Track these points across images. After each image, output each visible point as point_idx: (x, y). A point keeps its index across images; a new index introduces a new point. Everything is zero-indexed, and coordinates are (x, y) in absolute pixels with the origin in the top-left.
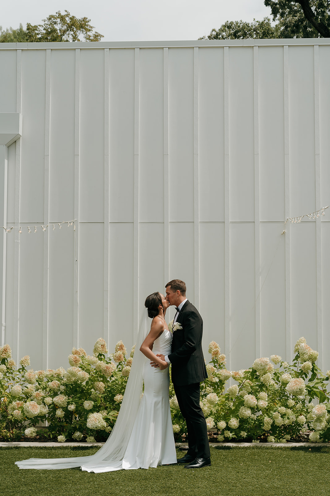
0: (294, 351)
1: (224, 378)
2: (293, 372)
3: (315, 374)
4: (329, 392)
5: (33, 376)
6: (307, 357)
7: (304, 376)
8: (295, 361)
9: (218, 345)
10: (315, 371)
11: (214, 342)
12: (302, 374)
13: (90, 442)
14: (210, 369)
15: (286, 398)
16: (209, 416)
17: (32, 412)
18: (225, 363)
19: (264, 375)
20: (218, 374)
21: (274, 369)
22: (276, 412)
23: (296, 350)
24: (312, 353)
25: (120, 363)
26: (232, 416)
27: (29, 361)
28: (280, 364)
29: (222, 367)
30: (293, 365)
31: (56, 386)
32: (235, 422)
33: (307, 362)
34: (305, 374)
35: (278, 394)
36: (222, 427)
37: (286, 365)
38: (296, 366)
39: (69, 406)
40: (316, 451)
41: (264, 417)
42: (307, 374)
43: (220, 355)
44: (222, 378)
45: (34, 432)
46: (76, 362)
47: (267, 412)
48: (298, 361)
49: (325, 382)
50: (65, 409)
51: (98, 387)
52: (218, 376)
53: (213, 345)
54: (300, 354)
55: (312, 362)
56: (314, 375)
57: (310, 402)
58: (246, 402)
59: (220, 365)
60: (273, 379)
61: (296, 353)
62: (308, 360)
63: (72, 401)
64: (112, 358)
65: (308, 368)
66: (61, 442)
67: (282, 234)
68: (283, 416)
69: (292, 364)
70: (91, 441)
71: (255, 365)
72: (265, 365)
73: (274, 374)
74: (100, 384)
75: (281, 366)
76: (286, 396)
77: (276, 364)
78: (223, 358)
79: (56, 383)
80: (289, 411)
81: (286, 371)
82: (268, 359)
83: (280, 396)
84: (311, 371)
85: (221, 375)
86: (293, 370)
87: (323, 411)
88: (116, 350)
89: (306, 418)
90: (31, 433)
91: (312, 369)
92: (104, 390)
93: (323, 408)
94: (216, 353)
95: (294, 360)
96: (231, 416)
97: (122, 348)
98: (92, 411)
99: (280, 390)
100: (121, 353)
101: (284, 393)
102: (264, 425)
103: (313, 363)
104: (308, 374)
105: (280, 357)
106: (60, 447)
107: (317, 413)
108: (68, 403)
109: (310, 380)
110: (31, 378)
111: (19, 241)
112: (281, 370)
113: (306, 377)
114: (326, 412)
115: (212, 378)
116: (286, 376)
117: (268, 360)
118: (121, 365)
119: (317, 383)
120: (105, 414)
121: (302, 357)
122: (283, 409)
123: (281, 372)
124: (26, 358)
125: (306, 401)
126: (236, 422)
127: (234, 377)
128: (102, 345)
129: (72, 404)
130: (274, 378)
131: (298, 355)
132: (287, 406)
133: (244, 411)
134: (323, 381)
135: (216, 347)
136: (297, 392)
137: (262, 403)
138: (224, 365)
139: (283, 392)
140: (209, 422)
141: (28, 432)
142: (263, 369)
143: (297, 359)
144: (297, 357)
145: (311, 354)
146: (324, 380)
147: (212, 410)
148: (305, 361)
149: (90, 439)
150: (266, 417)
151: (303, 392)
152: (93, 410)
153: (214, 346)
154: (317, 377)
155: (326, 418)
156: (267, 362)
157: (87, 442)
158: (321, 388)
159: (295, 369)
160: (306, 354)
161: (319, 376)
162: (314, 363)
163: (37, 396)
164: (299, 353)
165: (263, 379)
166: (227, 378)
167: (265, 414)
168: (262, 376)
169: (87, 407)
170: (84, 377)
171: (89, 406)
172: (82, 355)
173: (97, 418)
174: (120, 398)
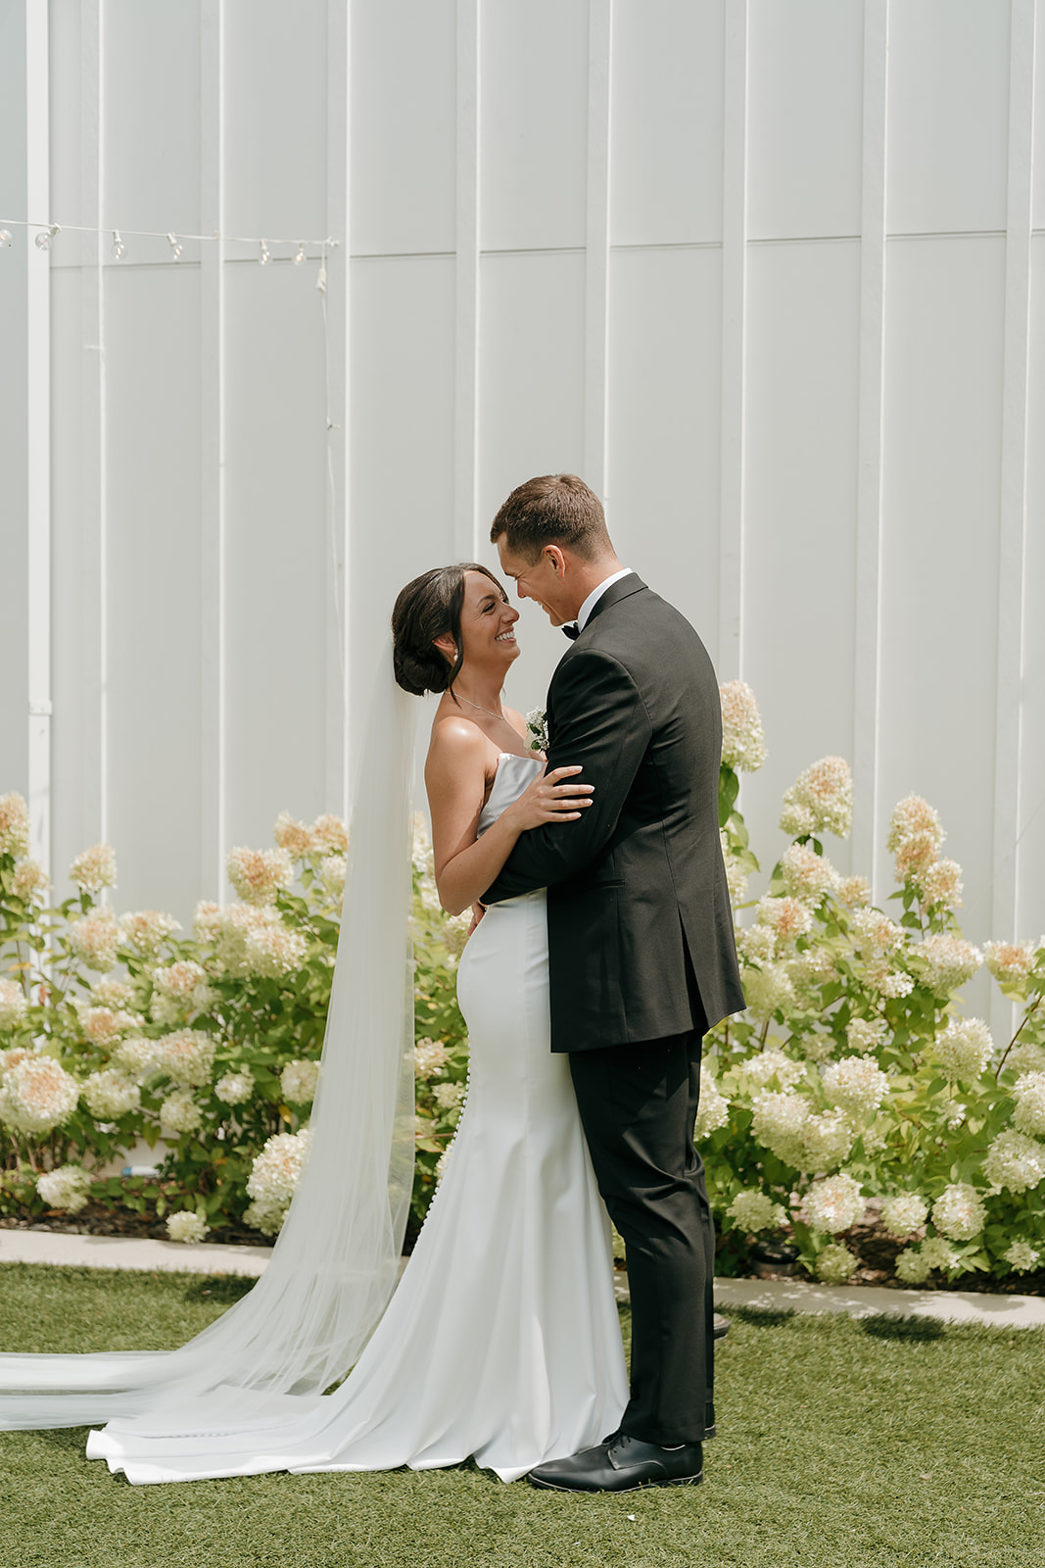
1: (941, 977)
5: (107, 936)
9: (934, 815)
11: (918, 798)
14: (871, 930)
16: (845, 1163)
17: (29, 1109)
18: (954, 903)
20: (912, 958)
26: (959, 1173)
27: (112, 869)
29: (940, 923)
31: (186, 985)
32: (961, 1210)
36: (903, 1224)
39: (221, 1085)
43: (932, 862)
44: (929, 978)
45: (77, 1190)
46: (257, 882)
50: (206, 1094)
52: (911, 966)
53: (911, 816)
58: (1022, 1109)
59: (931, 912)
63: (239, 1061)
66: (184, 1242)
78: (945, 881)
79: (188, 971)
85: (925, 961)
90: (62, 1195)
94: (916, 857)
96: (954, 1172)
106: (149, 1273)
108: (219, 1068)
110: (96, 945)
111: (102, 347)
115: (879, 975)
124: (94, 856)
126: (966, 1206)
127: (999, 973)
129: (237, 1072)
133: (1008, 1154)
135: (925, 824)
138: (950, 914)
140: (833, 1199)
141: (50, 1188)
147: (860, 1138)
153: (913, 820)
163: (94, 1029)
166: (958, 976)
169: (294, 1092)
170: (274, 955)
171: (302, 1084)
172: (330, 845)
173: (298, 1157)
174: (431, 1061)
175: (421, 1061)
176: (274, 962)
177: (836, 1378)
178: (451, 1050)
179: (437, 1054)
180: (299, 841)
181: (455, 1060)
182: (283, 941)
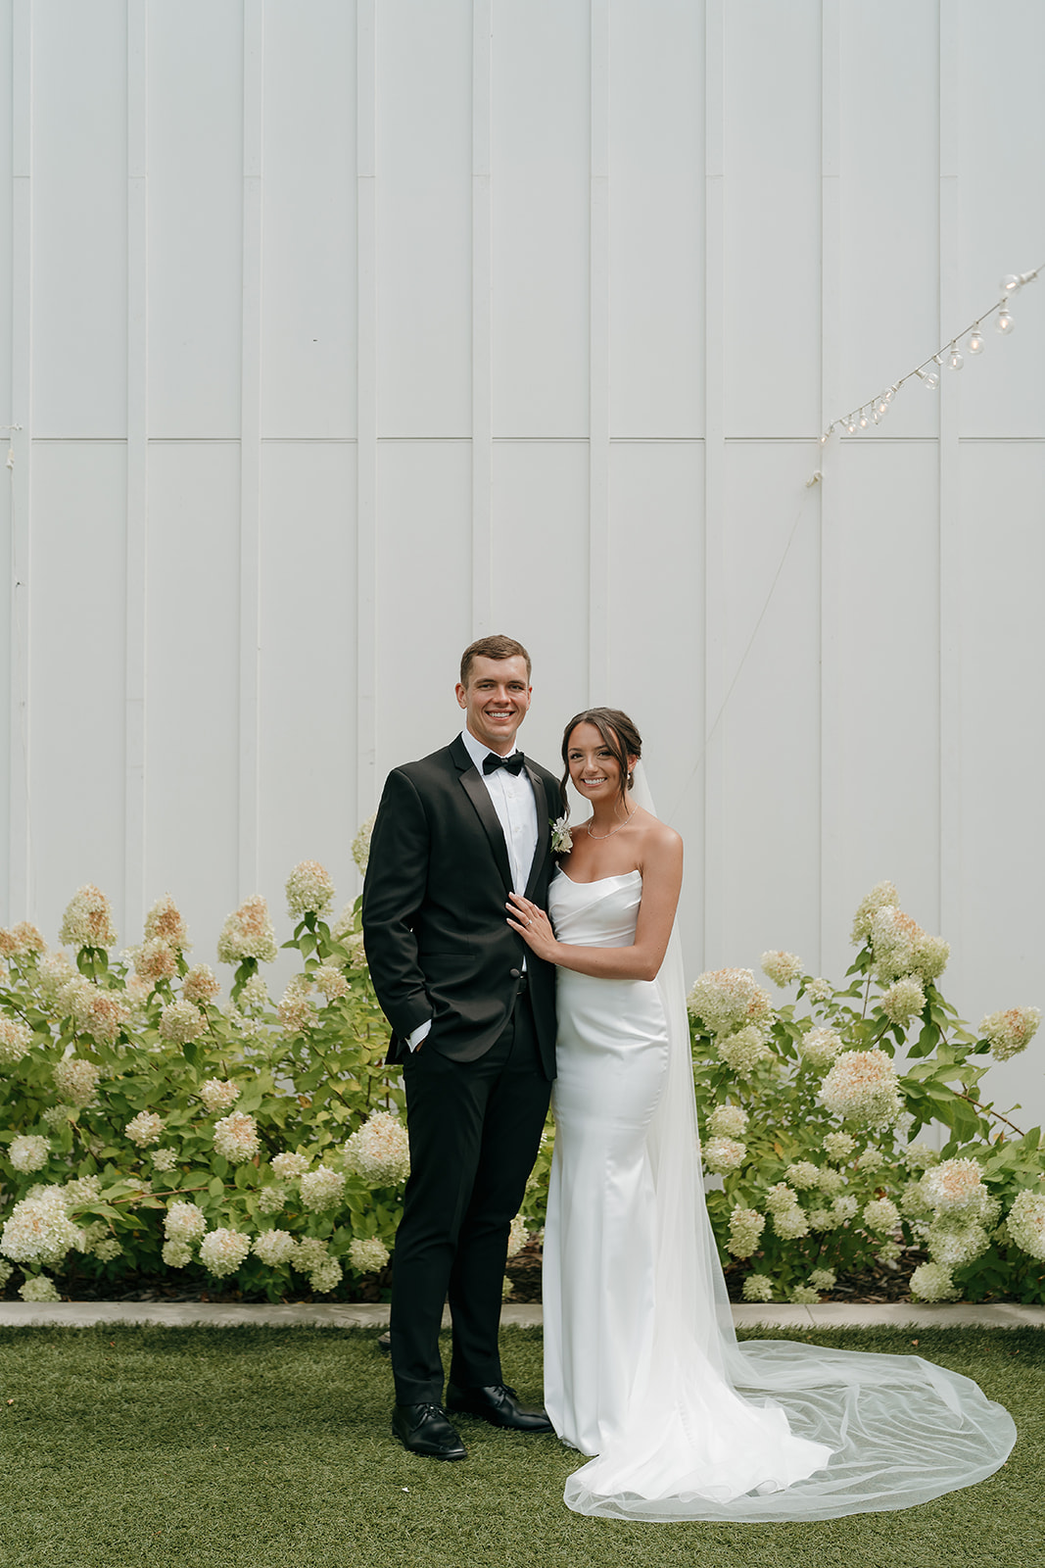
0: (852, 935)
2: (847, 1017)
3: (933, 1028)
4: (992, 1104)
6: (905, 963)
7: (890, 1035)
8: (858, 975)
10: (934, 1018)
12: (882, 1029)
13: (37, 1300)
15: (821, 1120)
19: (733, 1036)
21: (773, 1010)
22: (779, 1184)
23: (861, 933)
24: (925, 945)
25: (158, 985)
28: (796, 986)
30: (848, 991)
33: (904, 983)
34: (895, 1027)
35: (788, 1105)
37: (819, 989)
38: (859, 995)
40: (941, 1351)
41: (731, 1204)
42: (905, 1029)
47: (743, 1183)
48: (867, 975)
49: (973, 1059)
51: (68, 1080)
54: (876, 947)
55: (924, 982)
56: (932, 1031)
57: (912, 1136)
60: (769, 1044)
61: (860, 943)
62: (910, 974)
64: (130, 964)
65: (909, 1009)
67: (809, 486)
68: (806, 1197)
69: (845, 984)
70: (40, 1296)
71: (696, 996)
72: (738, 999)
73: (773, 1028)
74: (78, 1068)
75: (801, 993)
76: (819, 1113)
77: (781, 984)
80: (831, 1179)
81: (820, 1012)
82: (748, 975)
83: (794, 1112)
84: (921, 1017)
86: (846, 1010)
87: (970, 1186)
88: (148, 934)
89: (899, 1206)
91: (923, 1009)
92: (94, 1091)
93: (972, 1175)
95: (852, 970)
97: (170, 923)
98: (41, 1177)
99: (799, 1088)
100: (165, 945)
101: (812, 1101)
102: (731, 1236)
103: (928, 989)
104: (908, 1028)
105: (797, 958)
107: (945, 1195)
109: (916, 1052)
112: (802, 1010)
113: (901, 1039)
114: (982, 1193)
116: (820, 1039)
117: (748, 979)
118: (165, 992)
119: (944, 1069)
120: (89, 1191)
121: (882, 960)
122: (806, 1173)
123: (801, 1021)
125: (896, 1133)
128: (92, 914)
130: (772, 1041)
131: (869, 950)
132: (820, 1158)
134: (966, 1058)
136: (863, 1108)
137: (722, 1151)
139: (809, 1098)
142: (729, 1016)
143: (863, 965)
144: (865, 961)
145: (922, 948)
146: (970, 1052)
148: (896, 978)
149: (34, 1289)
150: (737, 1207)
151: (890, 1110)
152: (46, 1172)
154: (941, 1040)
155: (981, 1215)
156: (746, 985)
157: (22, 1300)
158: (956, 1086)
159: (856, 1005)
160: (901, 950)
161: (949, 1035)
162: (932, 985)
164: (870, 946)
165: (728, 1052)
167: (737, 1193)
168: (727, 1036)
169: (23, 1162)
170: (7, 1043)
171: (30, 1156)
172: (28, 947)
173: (45, 1218)
174: (151, 1130)
175: (143, 1131)
176: (7, 1049)
177: (523, 1375)
178: (165, 1121)
179: (155, 1124)
180: (7, 944)
181: (168, 1129)
182: (14, 1031)
